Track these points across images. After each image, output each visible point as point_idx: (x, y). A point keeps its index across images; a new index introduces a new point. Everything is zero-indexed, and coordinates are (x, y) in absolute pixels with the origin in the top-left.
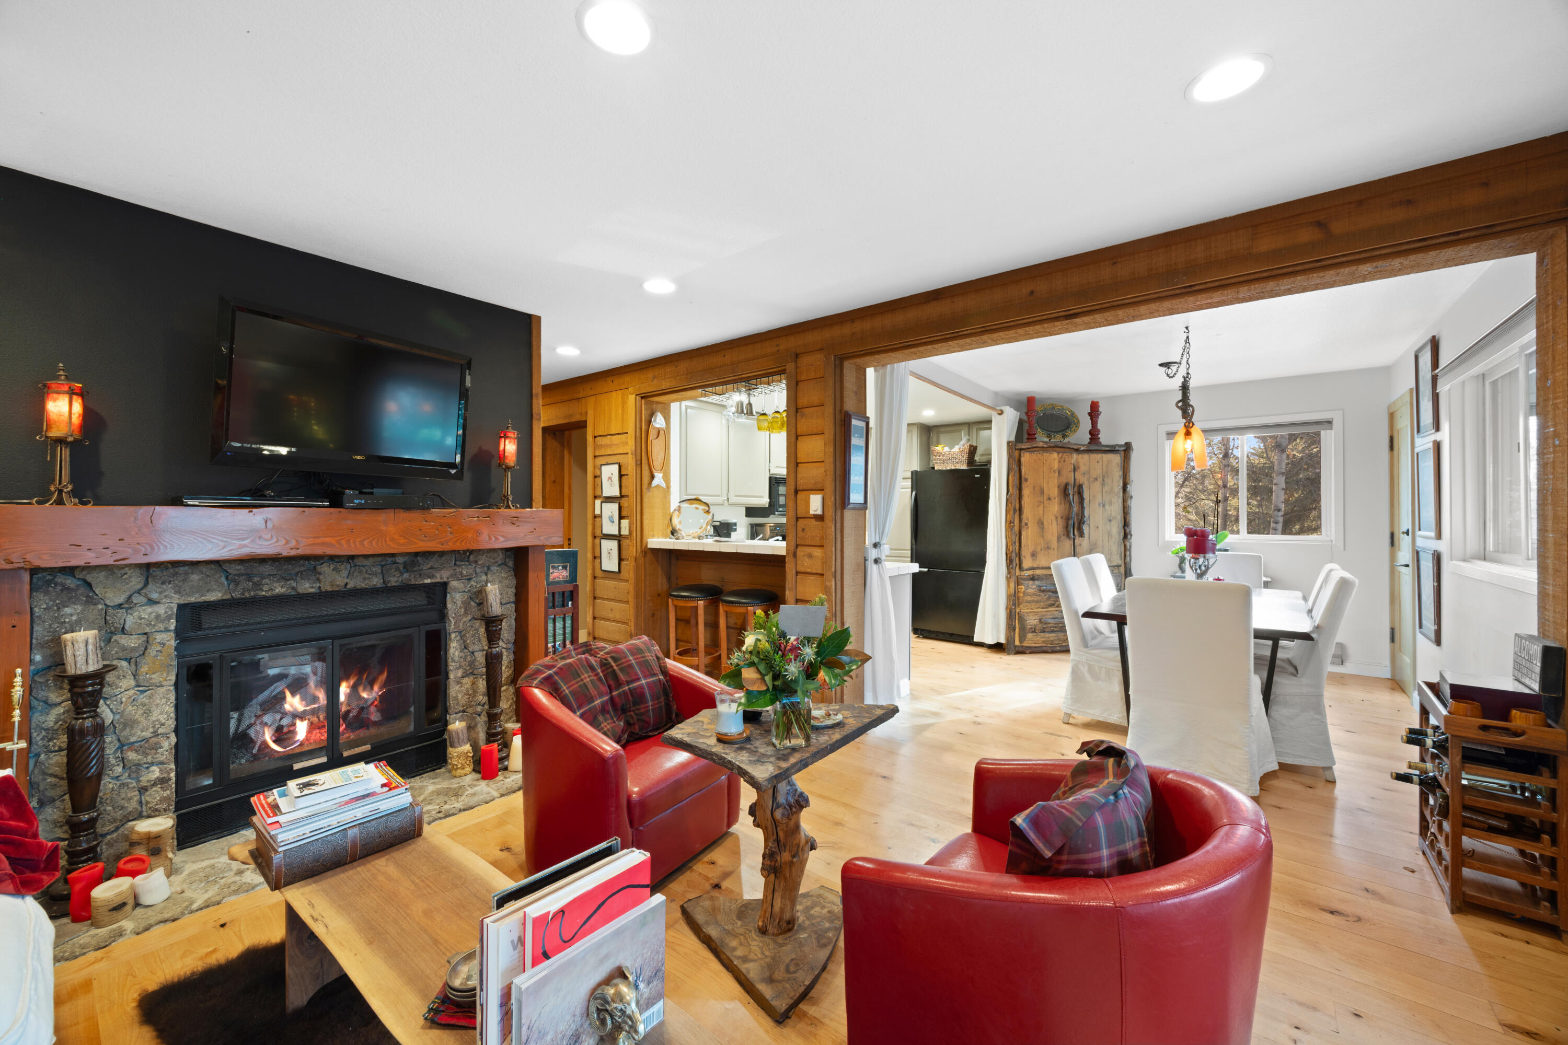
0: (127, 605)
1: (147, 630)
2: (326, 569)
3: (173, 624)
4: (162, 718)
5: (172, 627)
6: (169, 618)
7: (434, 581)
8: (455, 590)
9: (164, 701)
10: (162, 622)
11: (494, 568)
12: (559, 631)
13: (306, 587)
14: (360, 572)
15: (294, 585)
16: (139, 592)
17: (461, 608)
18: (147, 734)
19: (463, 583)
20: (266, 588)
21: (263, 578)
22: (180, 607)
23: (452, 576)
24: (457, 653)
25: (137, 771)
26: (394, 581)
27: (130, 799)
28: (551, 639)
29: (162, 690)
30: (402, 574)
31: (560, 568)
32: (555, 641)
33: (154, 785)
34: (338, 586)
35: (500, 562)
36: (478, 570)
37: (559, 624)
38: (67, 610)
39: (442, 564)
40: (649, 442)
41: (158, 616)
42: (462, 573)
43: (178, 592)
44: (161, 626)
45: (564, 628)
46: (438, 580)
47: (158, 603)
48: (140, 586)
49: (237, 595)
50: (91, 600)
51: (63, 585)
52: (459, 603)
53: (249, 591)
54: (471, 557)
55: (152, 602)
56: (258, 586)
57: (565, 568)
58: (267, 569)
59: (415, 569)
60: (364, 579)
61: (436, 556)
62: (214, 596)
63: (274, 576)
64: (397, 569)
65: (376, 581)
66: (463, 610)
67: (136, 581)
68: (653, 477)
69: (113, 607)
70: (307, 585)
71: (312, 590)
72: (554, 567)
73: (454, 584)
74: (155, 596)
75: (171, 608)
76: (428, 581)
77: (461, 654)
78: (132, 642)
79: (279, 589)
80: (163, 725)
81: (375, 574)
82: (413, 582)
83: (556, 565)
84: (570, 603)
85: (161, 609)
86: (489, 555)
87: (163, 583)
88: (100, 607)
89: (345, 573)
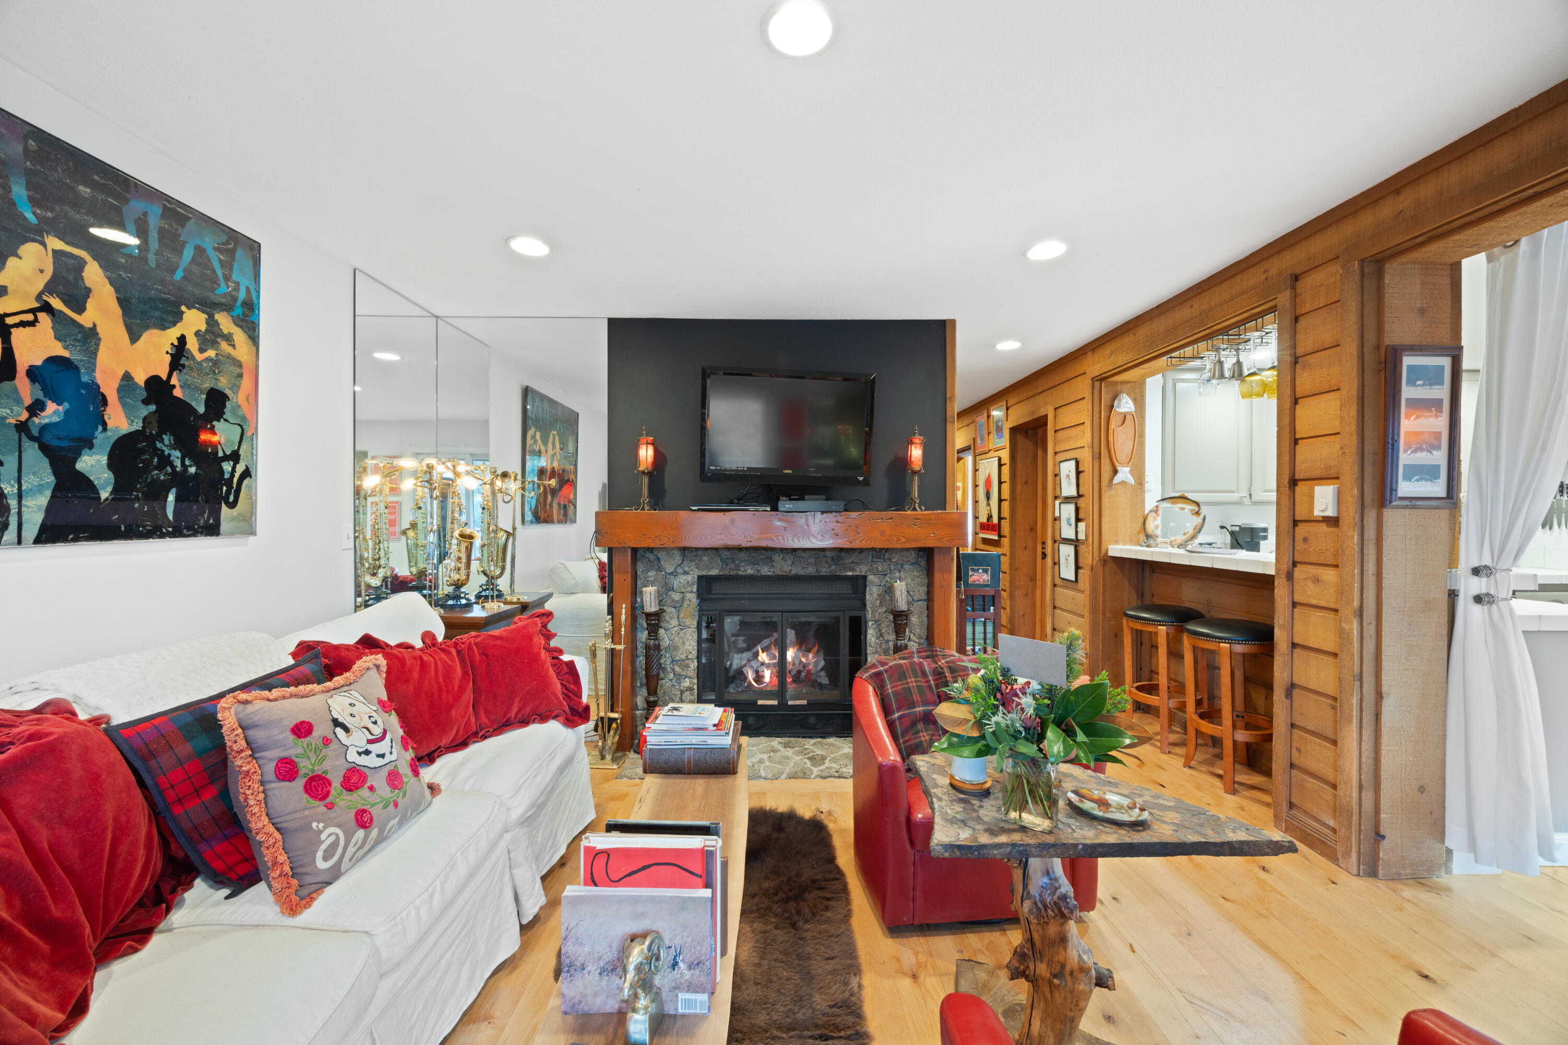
0: (674, 574)
1: (683, 590)
2: (777, 557)
3: (695, 588)
4: (690, 648)
5: (695, 590)
6: (693, 584)
7: (854, 574)
8: (873, 583)
9: (691, 638)
10: (690, 586)
12: (979, 636)
13: (765, 571)
14: (800, 562)
15: (759, 568)
16: (679, 565)
17: (876, 600)
18: (683, 657)
19: (879, 578)
20: (742, 569)
21: (741, 562)
22: (699, 577)
23: (869, 570)
24: (873, 639)
25: (680, 679)
26: (824, 571)
27: (676, 695)
28: (969, 642)
29: (690, 630)
30: (830, 566)
31: (980, 571)
32: (974, 645)
33: (686, 690)
34: (785, 571)
35: (912, 562)
36: (892, 567)
37: (979, 629)
38: (650, 574)
39: (861, 560)
40: (1111, 431)
41: (688, 582)
42: (877, 569)
43: (697, 568)
44: (689, 589)
45: (985, 633)
46: (858, 573)
47: (688, 573)
48: (680, 562)
49: (726, 572)
50: (660, 569)
51: (648, 558)
52: (875, 595)
53: (733, 570)
54: (886, 555)
55: (686, 573)
56: (738, 567)
57: (985, 571)
58: (742, 555)
59: (840, 563)
60: (803, 568)
61: (856, 552)
62: (714, 572)
63: (747, 560)
64: (826, 562)
65: (811, 571)
66: (878, 602)
67: (678, 558)
68: (1115, 472)
69: (669, 574)
70: (766, 569)
71: (769, 573)
72: (973, 570)
73: (871, 578)
74: (686, 569)
75: (694, 577)
76: (850, 573)
77: (877, 641)
78: (676, 597)
79: (750, 571)
80: (690, 653)
81: (811, 564)
82: (838, 573)
83: (976, 568)
84: (992, 608)
85: (689, 578)
86: (899, 555)
87: (691, 561)
88: (663, 573)
89: (790, 562)
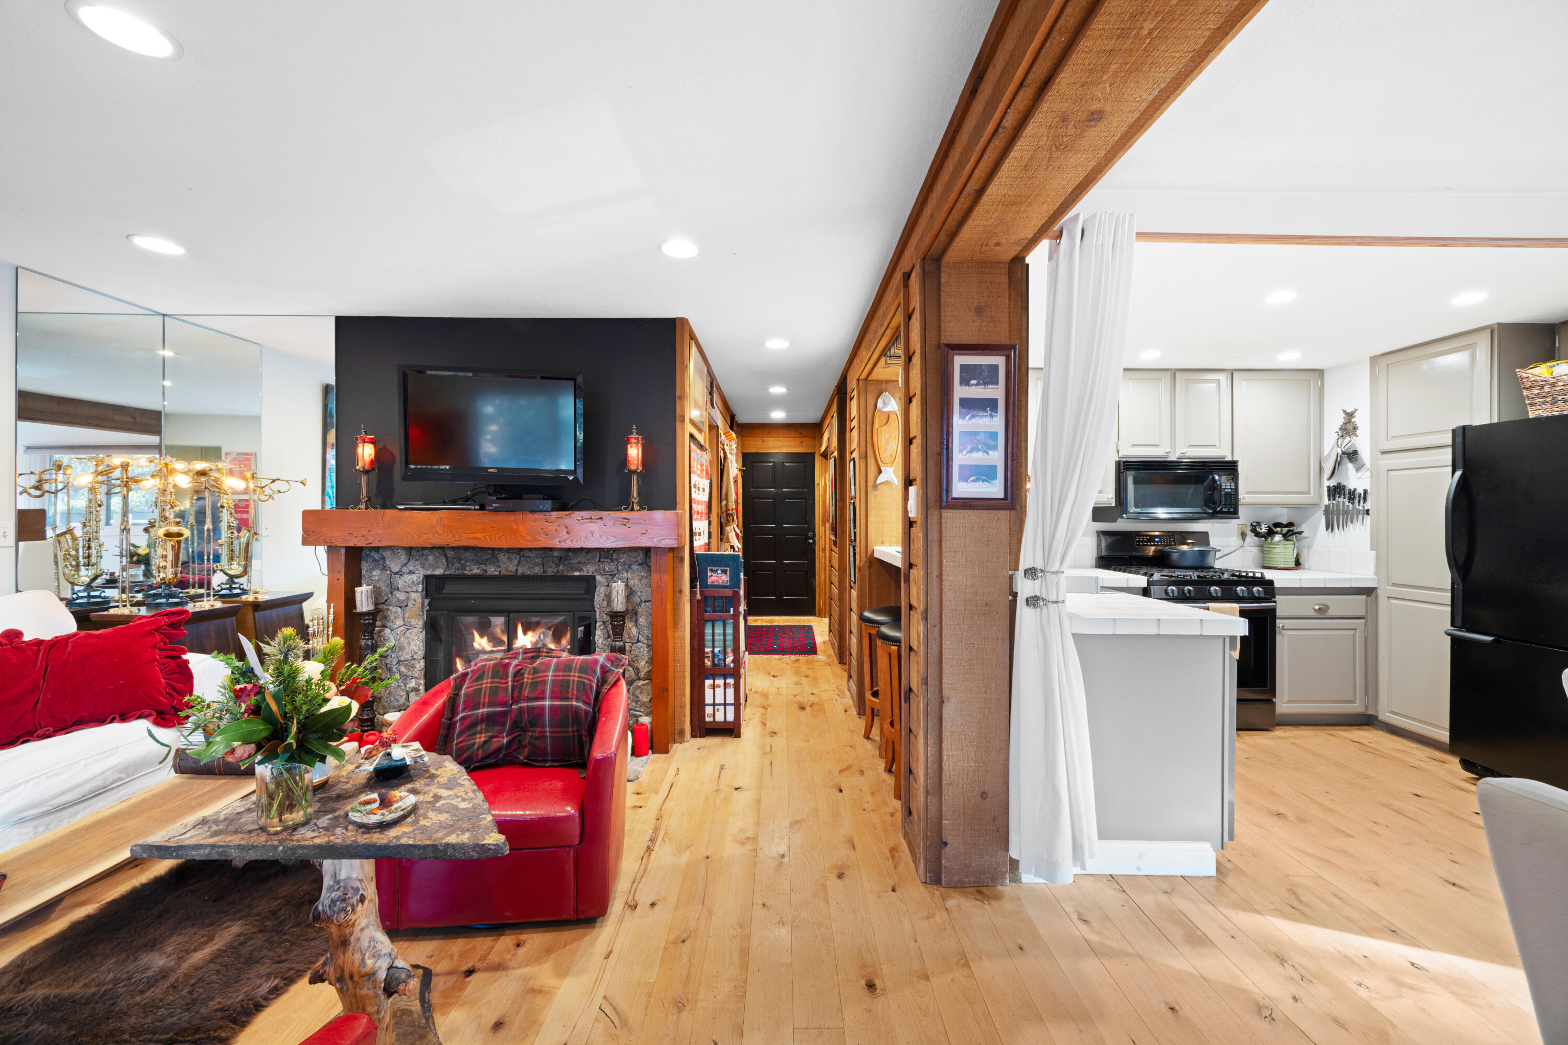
0: (400, 574)
1: (409, 590)
2: (502, 557)
3: (420, 588)
4: (416, 649)
5: (420, 590)
6: (418, 583)
7: (581, 574)
8: (600, 583)
9: (416, 637)
10: (415, 585)
11: (635, 567)
12: (719, 638)
13: (492, 570)
14: (527, 562)
15: (485, 568)
16: (405, 565)
17: (603, 600)
18: (409, 657)
19: (606, 578)
20: (468, 569)
21: (466, 562)
22: (425, 577)
23: (596, 571)
24: (600, 641)
25: (405, 679)
26: (551, 571)
27: (401, 696)
28: (708, 643)
29: (416, 630)
30: (557, 566)
31: (719, 572)
32: (713, 647)
33: (412, 691)
34: (511, 571)
35: (640, 562)
36: (620, 568)
37: (719, 630)
38: (374, 573)
39: (588, 560)
40: (875, 431)
41: (413, 582)
42: (604, 569)
43: (423, 567)
44: (414, 589)
45: (725, 635)
46: (585, 573)
47: (414, 573)
48: (405, 561)
49: (451, 572)
50: (384, 568)
51: (373, 557)
52: (602, 595)
53: (459, 570)
54: (614, 555)
55: (411, 572)
56: (463, 567)
57: (724, 572)
58: (469, 555)
59: (567, 563)
60: (530, 568)
61: (584, 553)
62: (439, 572)
63: (473, 560)
64: (553, 562)
65: (537, 570)
66: (605, 603)
67: (403, 558)
68: (879, 472)
69: (396, 573)
70: (493, 569)
71: (497, 573)
72: (712, 571)
73: (598, 578)
74: (411, 568)
75: (419, 577)
76: (577, 574)
77: (605, 642)
78: (401, 596)
79: (476, 571)
80: (416, 653)
81: (537, 564)
82: (566, 573)
83: (714, 568)
84: (732, 609)
85: (414, 577)
86: (630, 554)
87: (416, 560)
88: (388, 572)
89: (515, 562)
